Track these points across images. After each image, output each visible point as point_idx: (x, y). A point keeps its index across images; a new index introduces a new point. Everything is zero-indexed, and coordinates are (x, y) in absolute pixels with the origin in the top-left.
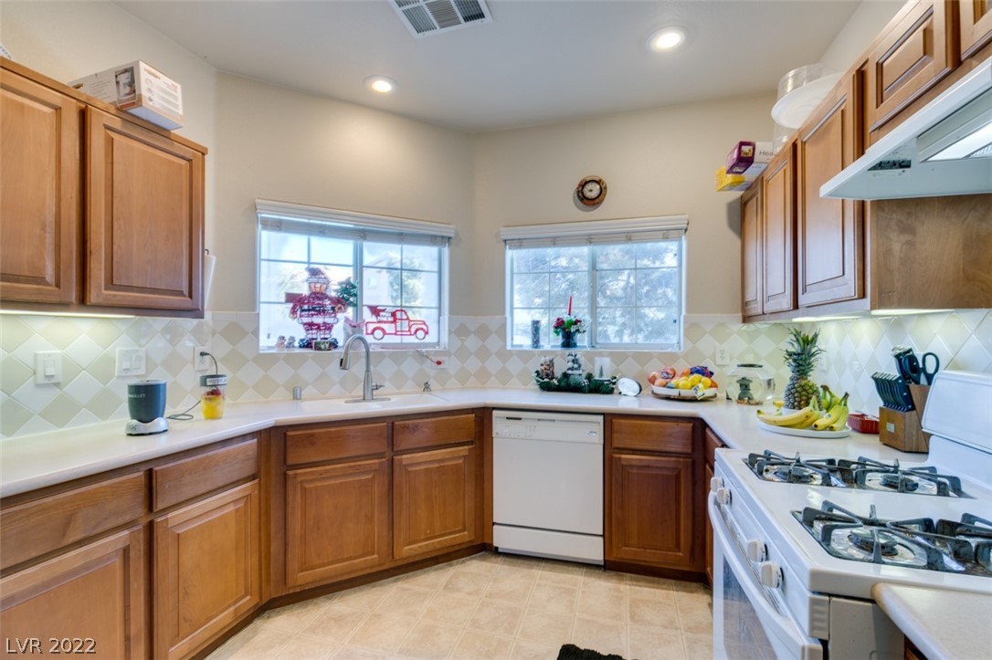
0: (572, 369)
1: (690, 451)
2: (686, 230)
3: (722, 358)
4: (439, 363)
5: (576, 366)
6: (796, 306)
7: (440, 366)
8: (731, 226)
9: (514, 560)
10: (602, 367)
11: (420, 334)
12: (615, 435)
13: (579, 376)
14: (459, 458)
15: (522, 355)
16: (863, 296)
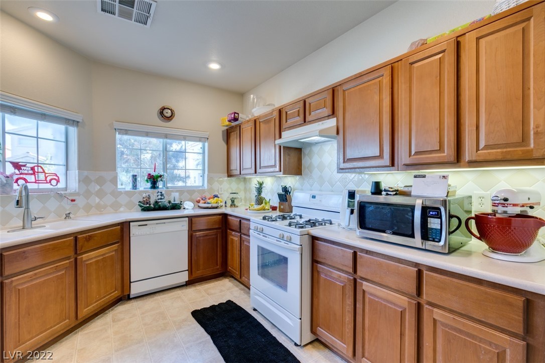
0: (161, 199)
1: (221, 226)
2: (208, 139)
3: (221, 191)
4: (73, 201)
5: (162, 197)
6: (256, 173)
7: (73, 203)
8: (223, 140)
9: (142, 298)
10: (175, 198)
11: (54, 182)
12: (193, 225)
13: (165, 202)
14: (112, 251)
15: (127, 193)
16: (281, 171)
